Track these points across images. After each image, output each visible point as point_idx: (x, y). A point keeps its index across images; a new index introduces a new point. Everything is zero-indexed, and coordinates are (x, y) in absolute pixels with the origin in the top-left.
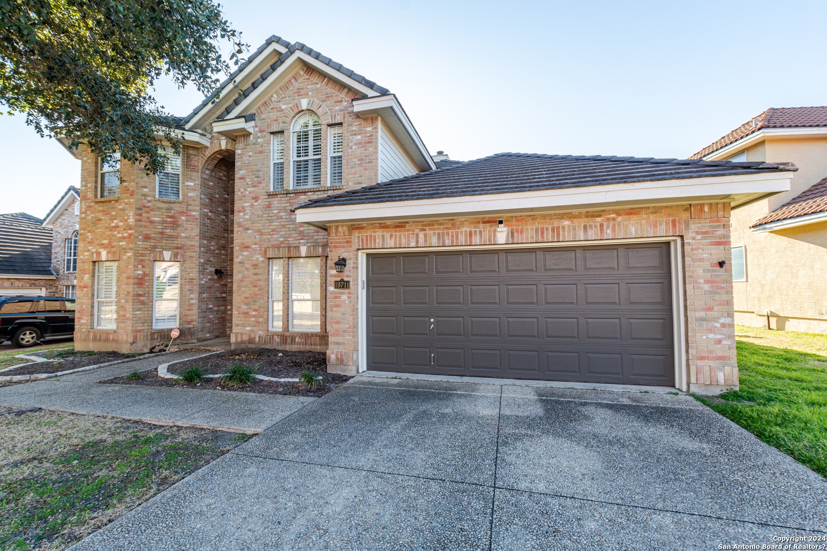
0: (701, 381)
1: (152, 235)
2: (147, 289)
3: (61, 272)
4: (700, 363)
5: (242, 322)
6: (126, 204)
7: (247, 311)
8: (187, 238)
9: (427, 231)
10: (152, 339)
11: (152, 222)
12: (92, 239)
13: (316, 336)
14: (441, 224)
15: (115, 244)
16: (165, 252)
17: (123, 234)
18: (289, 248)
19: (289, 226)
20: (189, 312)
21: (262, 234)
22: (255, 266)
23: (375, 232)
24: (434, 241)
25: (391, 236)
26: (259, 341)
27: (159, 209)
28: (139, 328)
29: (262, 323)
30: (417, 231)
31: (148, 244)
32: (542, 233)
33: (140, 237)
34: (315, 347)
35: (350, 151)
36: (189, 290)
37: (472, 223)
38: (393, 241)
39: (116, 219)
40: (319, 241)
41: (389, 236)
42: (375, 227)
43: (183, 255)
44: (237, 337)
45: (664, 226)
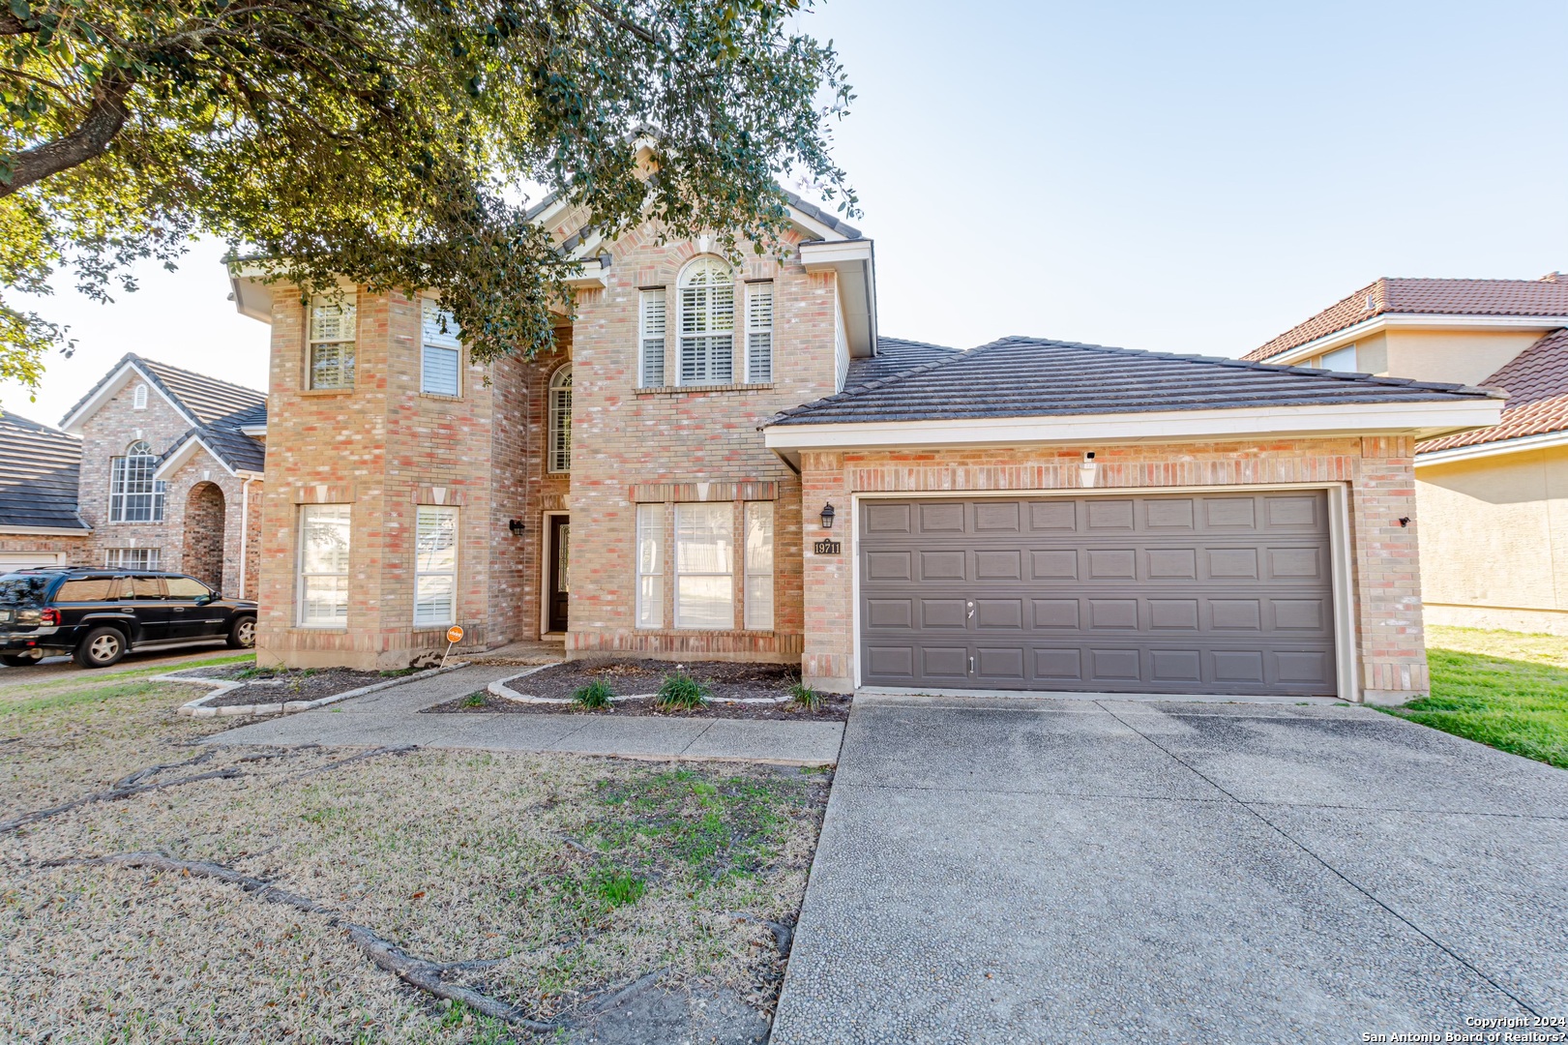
0: (1380, 685)
1: (415, 459)
2: (406, 556)
3: (100, 522)
4: (1378, 660)
5: (587, 613)
6: (369, 402)
7: (596, 594)
8: (471, 464)
9: (970, 466)
10: (414, 645)
11: (414, 435)
12: (296, 464)
13: (728, 635)
14: (992, 456)
15: (345, 473)
16: (435, 489)
17: (361, 456)
18: (676, 485)
19: (676, 449)
20: (474, 597)
21: (624, 461)
22: (612, 515)
23: (882, 465)
25: (910, 472)
26: (621, 645)
27: (427, 411)
28: (393, 625)
29: (625, 614)
30: (953, 465)
31: (409, 474)
32: (1151, 473)
33: (396, 462)
34: (726, 654)
35: (786, 326)
36: (474, 558)
37: (1042, 455)
38: (913, 479)
39: (346, 428)
40: (730, 474)
41: (906, 472)
42: (883, 458)
43: (465, 495)
44: (577, 640)
45: (1325, 468)
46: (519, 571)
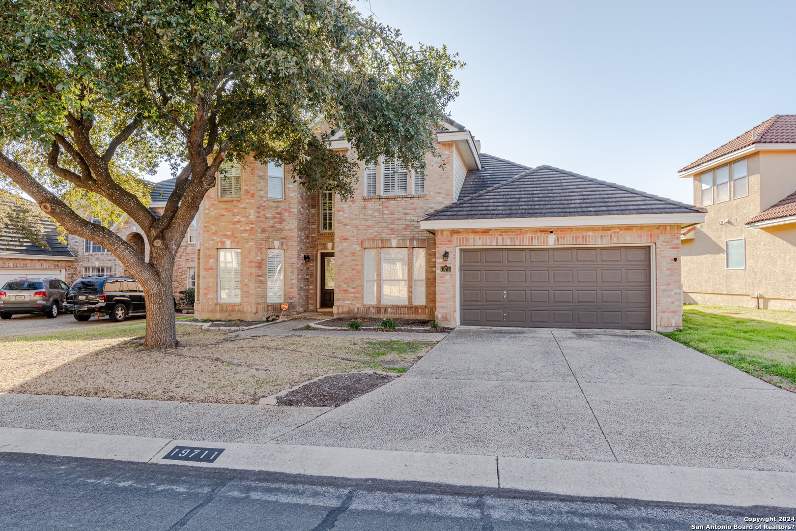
0: (663, 324)
1: (267, 229)
2: (264, 271)
3: (80, 253)
4: (663, 315)
5: (343, 297)
6: (247, 204)
7: (347, 288)
8: (289, 230)
9: (504, 236)
10: (268, 310)
11: (266, 218)
12: (216, 231)
13: (405, 307)
14: (513, 232)
15: (238, 235)
16: (275, 242)
17: (245, 227)
18: (382, 240)
19: (382, 224)
20: (291, 290)
21: (359, 229)
22: (353, 254)
23: (468, 235)
24: (508, 242)
25: (480, 238)
26: (358, 311)
27: (271, 207)
28: (259, 302)
29: (360, 298)
30: (497, 236)
31: (264, 236)
32: (576, 239)
33: (259, 230)
34: (404, 316)
35: (431, 168)
36: (291, 272)
37: (533, 232)
38: (481, 241)
39: (238, 215)
40: (406, 235)
41: (478, 238)
42: (469, 232)
43: (287, 244)
44: (338, 309)
45: (645, 237)
46: (308, 279)
